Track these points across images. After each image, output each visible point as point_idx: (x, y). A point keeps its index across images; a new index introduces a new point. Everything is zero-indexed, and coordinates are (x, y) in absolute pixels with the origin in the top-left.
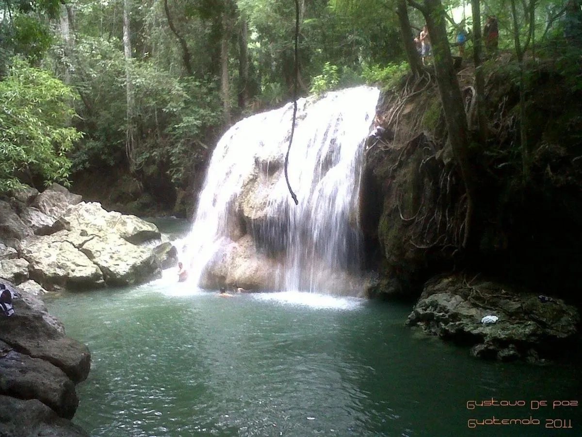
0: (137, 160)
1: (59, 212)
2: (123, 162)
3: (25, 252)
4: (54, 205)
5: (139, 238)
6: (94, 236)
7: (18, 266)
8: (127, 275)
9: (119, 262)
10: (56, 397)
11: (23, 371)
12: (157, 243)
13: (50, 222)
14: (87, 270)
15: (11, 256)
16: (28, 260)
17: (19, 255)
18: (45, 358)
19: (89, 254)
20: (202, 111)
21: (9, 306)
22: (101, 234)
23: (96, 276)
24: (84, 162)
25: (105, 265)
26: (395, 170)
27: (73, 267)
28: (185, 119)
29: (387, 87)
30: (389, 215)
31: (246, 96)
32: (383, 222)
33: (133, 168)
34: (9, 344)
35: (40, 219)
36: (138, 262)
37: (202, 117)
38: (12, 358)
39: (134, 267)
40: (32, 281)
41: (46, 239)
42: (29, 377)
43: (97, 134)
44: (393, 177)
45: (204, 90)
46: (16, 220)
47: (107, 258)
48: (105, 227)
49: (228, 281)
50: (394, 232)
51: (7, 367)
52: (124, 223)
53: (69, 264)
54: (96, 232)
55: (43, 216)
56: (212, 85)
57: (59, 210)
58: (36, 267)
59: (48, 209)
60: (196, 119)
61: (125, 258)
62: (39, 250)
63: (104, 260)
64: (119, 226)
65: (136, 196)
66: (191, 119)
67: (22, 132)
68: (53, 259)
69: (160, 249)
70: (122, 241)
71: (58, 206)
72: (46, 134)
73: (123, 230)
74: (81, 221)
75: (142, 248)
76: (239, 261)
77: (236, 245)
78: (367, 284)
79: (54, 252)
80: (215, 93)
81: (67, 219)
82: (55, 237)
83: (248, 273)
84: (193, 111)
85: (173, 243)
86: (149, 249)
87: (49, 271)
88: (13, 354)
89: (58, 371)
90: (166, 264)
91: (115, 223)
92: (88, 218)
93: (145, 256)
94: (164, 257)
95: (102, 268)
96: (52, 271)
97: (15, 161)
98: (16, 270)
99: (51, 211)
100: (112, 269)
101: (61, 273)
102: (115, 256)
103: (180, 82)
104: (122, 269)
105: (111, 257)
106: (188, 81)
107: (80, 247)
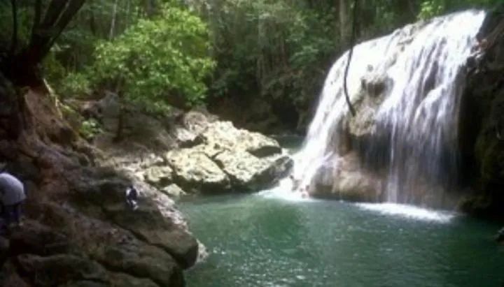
0: (267, 86)
1: (199, 129)
2: (256, 87)
3: (170, 161)
4: (196, 124)
5: (262, 152)
6: (224, 149)
7: (164, 172)
8: (250, 182)
9: (243, 171)
10: (165, 278)
11: (141, 255)
12: (278, 157)
13: (192, 137)
14: (217, 176)
15: (159, 164)
16: (173, 167)
17: (165, 163)
18: (160, 246)
19: (220, 164)
20: (320, 40)
21: (134, 203)
22: (231, 148)
23: (224, 182)
24: (223, 88)
25: (233, 173)
26: (494, 91)
27: (207, 174)
28: (305, 48)
29: (494, 9)
30: (486, 134)
31: (362, 25)
32: (480, 141)
33: (264, 93)
34: (133, 233)
35: (185, 135)
36: (260, 171)
37: (320, 46)
38: (133, 245)
39: (256, 176)
40: (175, 185)
41: (187, 151)
42: (145, 260)
43: (234, 64)
44: (493, 97)
45: (323, 21)
46: (165, 135)
47: (235, 168)
48: (235, 142)
49: (333, 191)
50: (489, 151)
51: (129, 251)
52: (251, 139)
53: (204, 172)
54: (227, 146)
55: (186, 132)
56: (330, 16)
57: (200, 127)
58: (179, 174)
59: (191, 126)
60: (314, 48)
61: (249, 168)
62: (181, 159)
63: (232, 169)
64: (247, 141)
65: (266, 116)
66: (310, 47)
67: (167, 63)
68: (191, 167)
69: (280, 161)
70: (247, 154)
71: (199, 124)
72: (186, 63)
73: (250, 145)
74: (216, 137)
75: (263, 160)
76: (344, 174)
77: (342, 159)
78: (463, 199)
79: (193, 162)
80: (332, 23)
81: (205, 135)
82: (194, 149)
83: (352, 184)
84: (313, 41)
85: (291, 157)
86: (268, 162)
87: (188, 177)
88: (135, 241)
89: (169, 257)
90: (284, 175)
91: (243, 139)
92: (222, 134)
93: (265, 167)
94: (283, 168)
95: (230, 176)
96: (190, 177)
97: (162, 87)
98: (162, 175)
99: (194, 128)
100: (238, 177)
101: (197, 178)
102: (241, 167)
103: (303, 15)
104: (246, 177)
105: (238, 167)
106: (309, 14)
107: (213, 158)
